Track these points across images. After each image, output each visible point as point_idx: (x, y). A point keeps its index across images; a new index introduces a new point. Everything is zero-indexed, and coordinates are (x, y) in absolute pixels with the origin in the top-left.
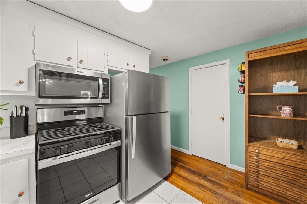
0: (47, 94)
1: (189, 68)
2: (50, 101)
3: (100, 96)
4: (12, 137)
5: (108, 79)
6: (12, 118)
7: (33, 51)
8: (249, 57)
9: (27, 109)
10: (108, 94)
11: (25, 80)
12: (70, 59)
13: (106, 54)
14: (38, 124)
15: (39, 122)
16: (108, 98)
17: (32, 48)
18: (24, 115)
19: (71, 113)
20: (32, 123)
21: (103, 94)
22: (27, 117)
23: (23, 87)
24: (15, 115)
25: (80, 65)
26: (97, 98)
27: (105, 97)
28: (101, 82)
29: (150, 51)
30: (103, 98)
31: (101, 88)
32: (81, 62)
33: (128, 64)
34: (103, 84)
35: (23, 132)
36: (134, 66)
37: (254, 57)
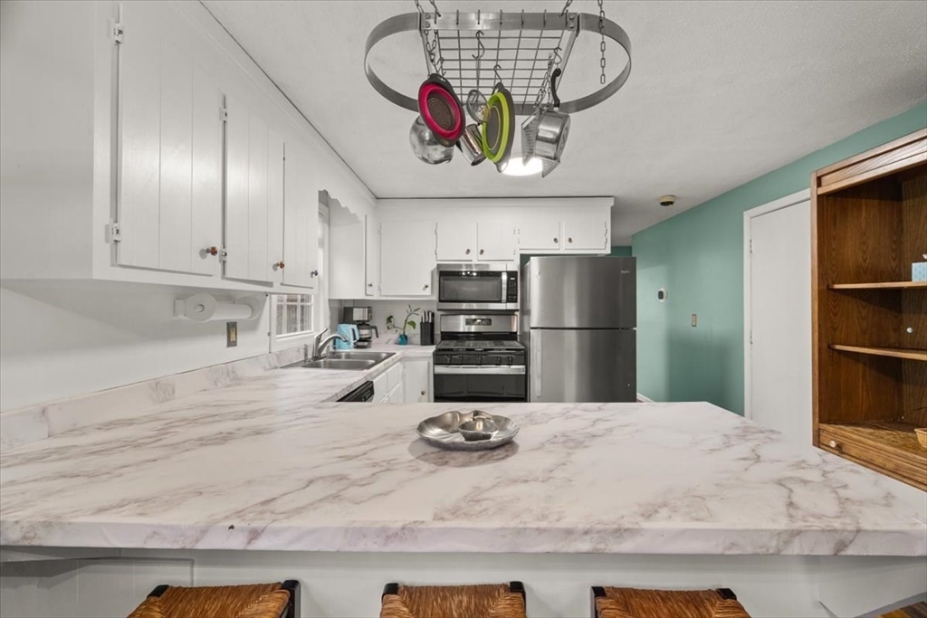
0: (445, 298)
1: (745, 213)
3: (504, 298)
4: (422, 344)
5: (516, 272)
6: (422, 323)
7: (436, 250)
8: (823, 184)
9: (433, 315)
10: (516, 295)
11: (429, 283)
12: (468, 251)
13: (517, 232)
14: (442, 333)
16: (516, 301)
17: (435, 247)
18: (430, 321)
19: (474, 323)
20: (437, 332)
21: (508, 295)
22: (432, 324)
23: (428, 291)
24: (424, 321)
25: (481, 257)
26: (500, 302)
27: (512, 298)
28: (504, 277)
29: (613, 199)
30: (508, 301)
31: (504, 286)
32: (482, 252)
33: (556, 240)
34: (508, 280)
35: (429, 340)
36: (570, 240)
37: (832, 184)
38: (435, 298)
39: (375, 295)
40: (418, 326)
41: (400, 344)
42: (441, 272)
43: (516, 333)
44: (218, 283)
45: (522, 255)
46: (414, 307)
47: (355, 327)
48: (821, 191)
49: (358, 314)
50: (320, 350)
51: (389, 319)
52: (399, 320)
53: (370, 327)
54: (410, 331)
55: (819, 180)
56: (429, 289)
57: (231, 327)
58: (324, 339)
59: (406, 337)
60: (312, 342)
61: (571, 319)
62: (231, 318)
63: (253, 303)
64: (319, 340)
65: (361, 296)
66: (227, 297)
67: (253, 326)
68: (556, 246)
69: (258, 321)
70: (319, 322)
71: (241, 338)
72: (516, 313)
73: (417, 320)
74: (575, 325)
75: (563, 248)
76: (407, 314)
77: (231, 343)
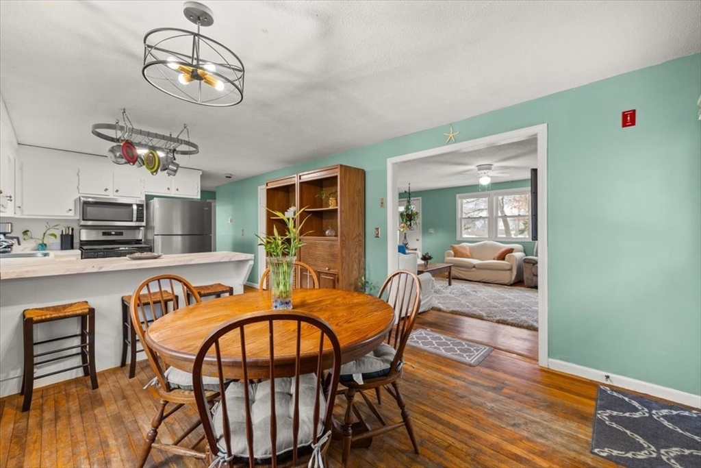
0: (88, 217)
2: (90, 223)
3: (135, 219)
4: (62, 249)
5: (143, 205)
6: (62, 235)
7: (78, 187)
9: (72, 229)
11: (73, 208)
12: (106, 190)
14: (81, 241)
15: (82, 239)
16: (143, 221)
17: (77, 185)
18: (70, 233)
19: (109, 234)
20: (76, 241)
21: (137, 217)
22: (72, 236)
23: (72, 213)
24: (64, 233)
25: (116, 194)
26: (132, 221)
27: (140, 219)
28: (135, 207)
29: (201, 171)
30: (137, 221)
31: (135, 212)
32: (117, 191)
33: (168, 189)
34: (138, 209)
35: (70, 247)
36: (177, 190)
37: (271, 186)
38: (77, 217)
41: (40, 249)
42: (83, 202)
43: (141, 240)
45: (146, 195)
48: (268, 188)
51: (25, 233)
52: (37, 233)
53: (12, 238)
54: (49, 241)
55: (267, 184)
59: (45, 245)
61: (178, 229)
68: (169, 192)
72: (141, 228)
73: (58, 233)
74: (180, 233)
75: (173, 193)
76: (46, 229)
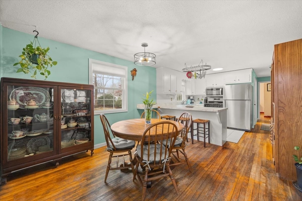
0: (208, 94)
9: (207, 98)
10: (223, 93)
12: (213, 85)
13: (225, 80)
26: (220, 95)
29: (252, 69)
31: (221, 91)
32: (216, 84)
33: (235, 80)
36: (239, 80)
38: (206, 94)
39: (194, 94)
40: (204, 100)
41: (200, 104)
42: (207, 90)
44: (170, 93)
45: (226, 84)
46: (203, 96)
47: (190, 100)
49: (191, 98)
50: (183, 103)
51: (198, 99)
52: (200, 99)
53: (194, 100)
54: (202, 101)
56: (205, 93)
57: (172, 98)
58: (184, 101)
59: (201, 102)
60: (182, 102)
62: (171, 97)
63: (174, 95)
64: (183, 101)
65: (191, 94)
66: (171, 95)
67: (174, 99)
68: (235, 82)
69: (174, 98)
70: (184, 98)
71: (173, 100)
75: (237, 82)
76: (202, 98)
77: (172, 100)
